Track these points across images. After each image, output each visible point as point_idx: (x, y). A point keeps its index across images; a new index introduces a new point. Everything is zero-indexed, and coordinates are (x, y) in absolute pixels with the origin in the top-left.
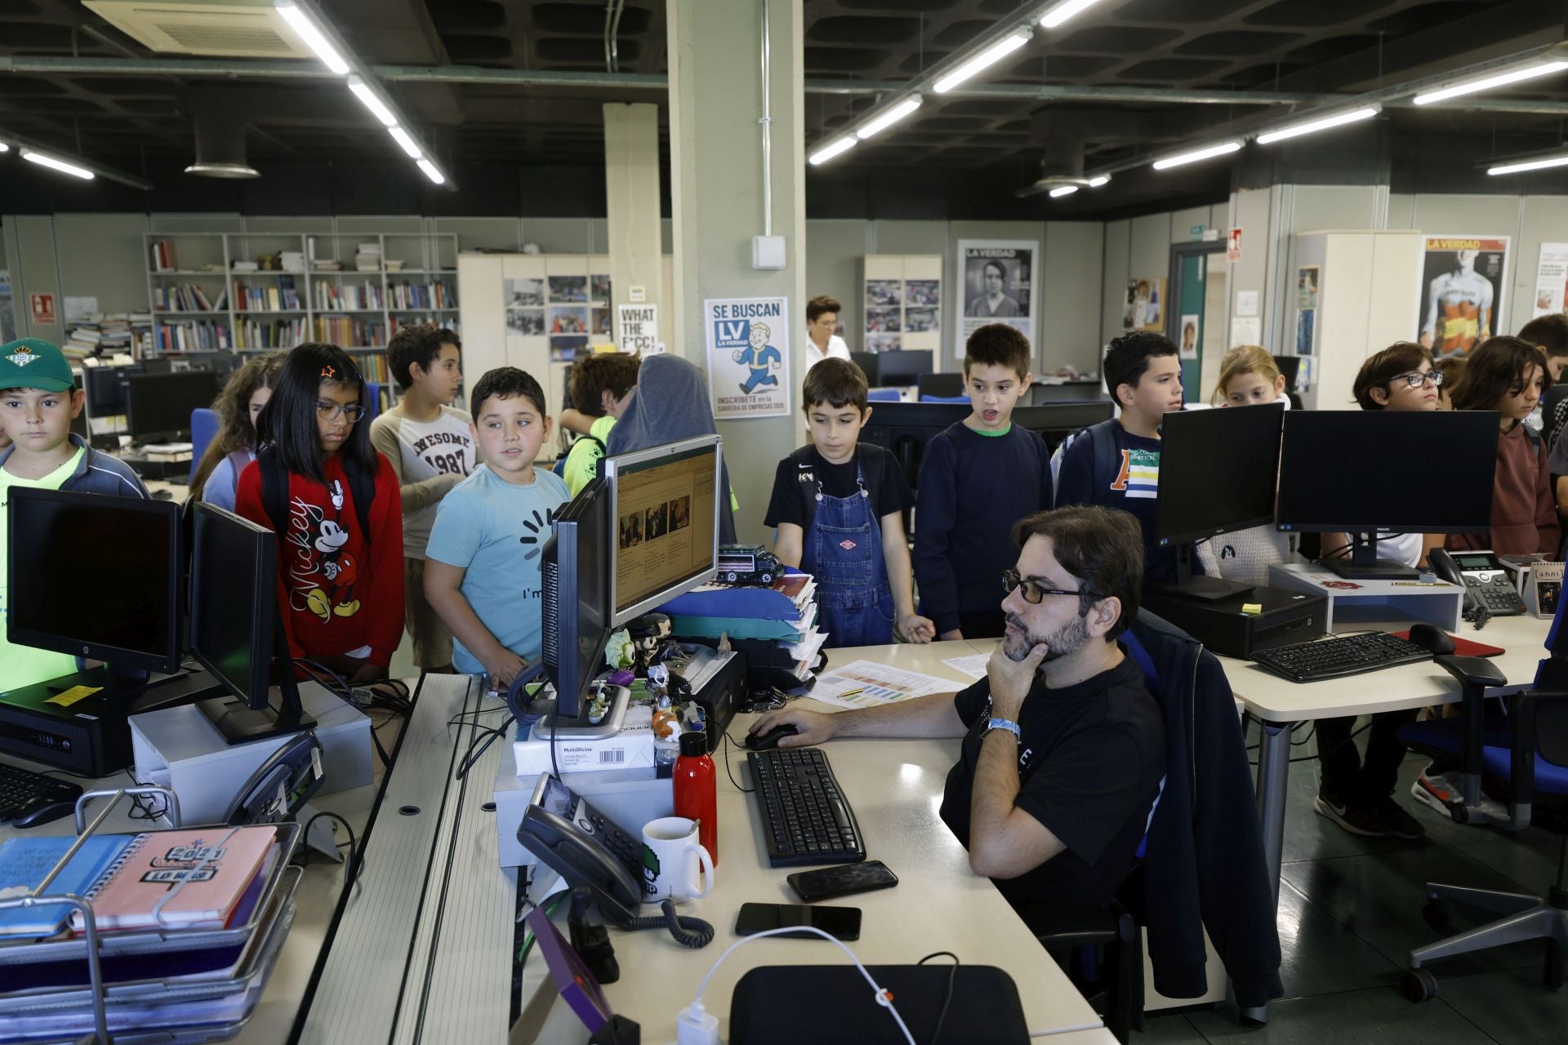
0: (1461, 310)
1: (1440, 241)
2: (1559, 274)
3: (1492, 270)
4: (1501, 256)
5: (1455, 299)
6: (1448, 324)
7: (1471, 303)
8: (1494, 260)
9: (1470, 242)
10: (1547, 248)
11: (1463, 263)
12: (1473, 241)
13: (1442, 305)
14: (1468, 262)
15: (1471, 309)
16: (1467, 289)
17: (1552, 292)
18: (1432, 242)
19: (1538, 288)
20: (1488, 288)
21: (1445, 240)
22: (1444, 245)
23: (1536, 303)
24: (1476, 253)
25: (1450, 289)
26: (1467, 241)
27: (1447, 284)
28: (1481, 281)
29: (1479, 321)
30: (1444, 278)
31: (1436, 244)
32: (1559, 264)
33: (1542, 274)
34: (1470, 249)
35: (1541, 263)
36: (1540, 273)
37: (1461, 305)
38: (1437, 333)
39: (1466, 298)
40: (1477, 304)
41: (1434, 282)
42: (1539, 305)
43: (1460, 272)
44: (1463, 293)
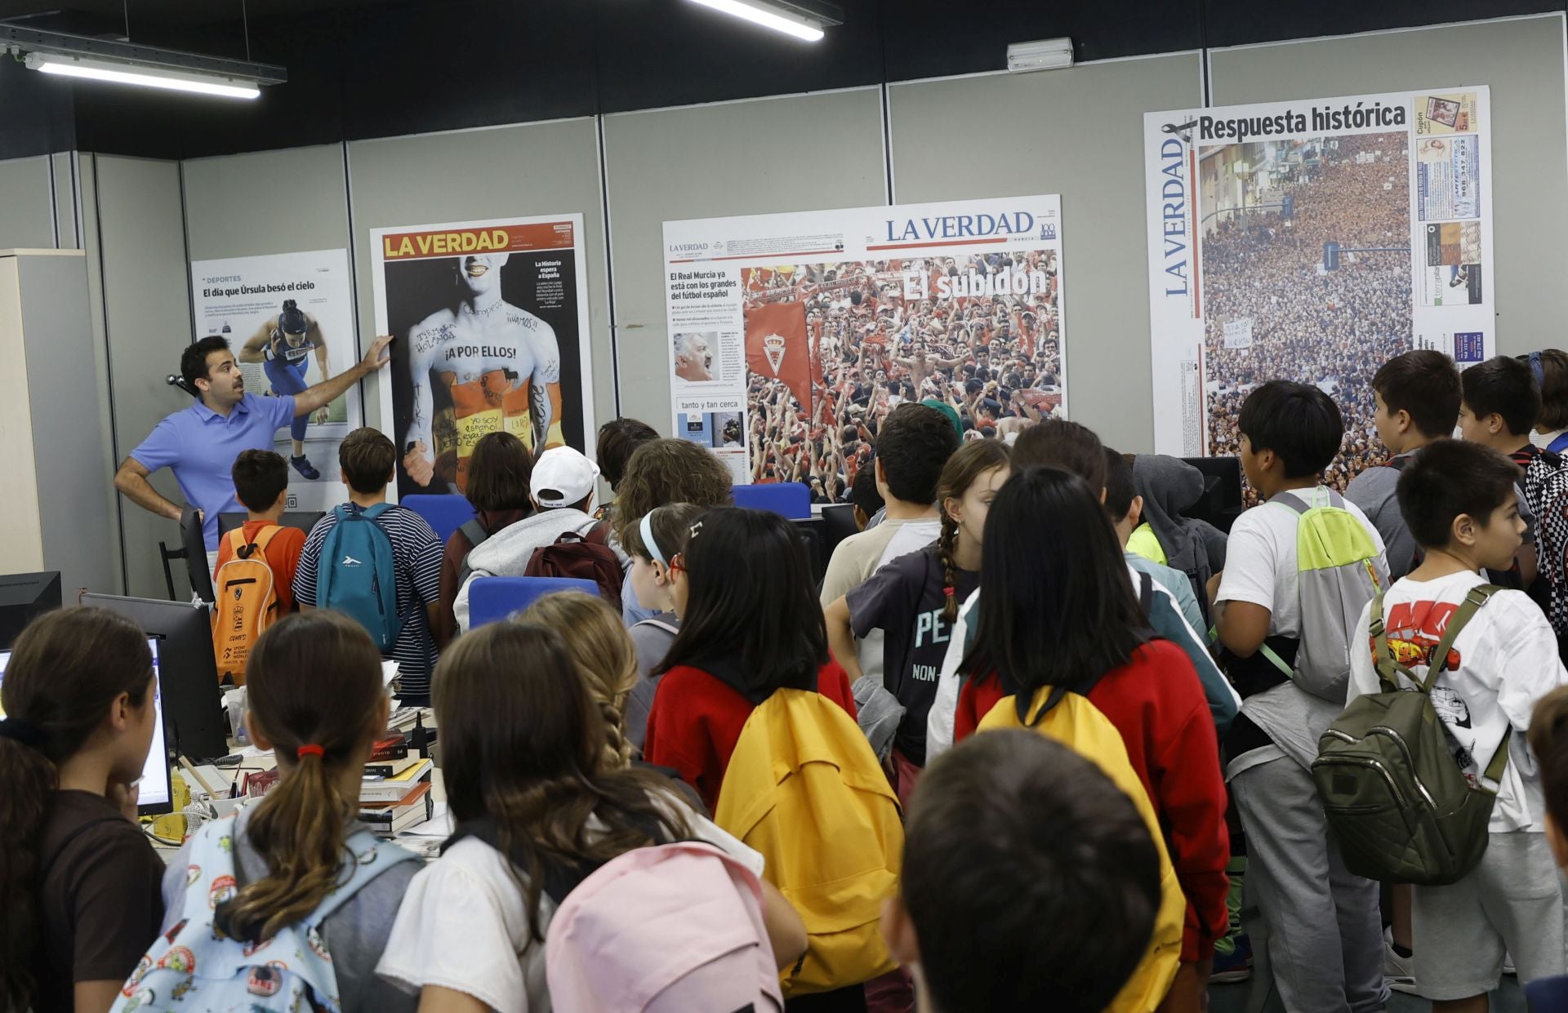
0: (488, 390)
1: (412, 237)
2: (725, 294)
3: (549, 295)
4: (568, 259)
5: (470, 367)
6: (461, 425)
7: (511, 375)
8: (548, 270)
9: (484, 235)
10: (677, 233)
11: (476, 284)
12: (490, 231)
13: (439, 381)
14: (487, 278)
15: (510, 388)
16: (495, 343)
17: (712, 336)
18: (395, 241)
19: (672, 331)
20: (543, 341)
21: (424, 235)
22: (425, 249)
23: (673, 368)
24: (503, 259)
25: (454, 344)
26: (477, 232)
27: (446, 335)
28: (526, 323)
29: (535, 416)
30: (438, 320)
31: (406, 247)
32: (716, 267)
33: (675, 297)
34: (485, 250)
35: (670, 269)
36: (669, 292)
37: (485, 379)
38: (439, 445)
39: (497, 363)
40: (523, 375)
41: (415, 332)
42: (681, 373)
43: (472, 305)
44: (486, 351)
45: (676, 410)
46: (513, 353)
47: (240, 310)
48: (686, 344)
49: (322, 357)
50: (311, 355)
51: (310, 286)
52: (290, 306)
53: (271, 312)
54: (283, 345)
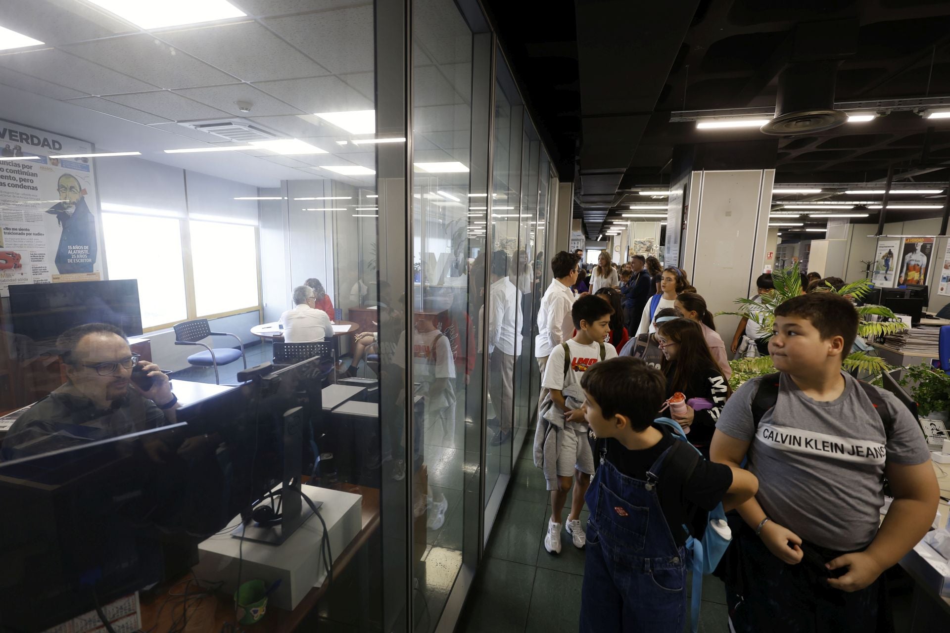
0: (915, 268)
3: (927, 251)
4: (932, 244)
5: (913, 263)
6: (909, 273)
7: (918, 265)
8: (928, 246)
11: (917, 248)
13: (908, 265)
14: (919, 248)
15: (918, 268)
16: (917, 259)
18: (907, 239)
19: (945, 259)
20: (925, 258)
22: (911, 241)
24: (922, 244)
25: (911, 259)
27: (910, 257)
28: (923, 256)
29: (920, 273)
30: (910, 254)
34: (920, 242)
35: (948, 247)
36: (947, 252)
37: (915, 265)
38: (905, 277)
39: (917, 263)
40: (920, 265)
41: (906, 256)
42: (945, 268)
43: (916, 252)
44: (916, 261)
45: (942, 275)
46: (919, 261)
47: (883, 250)
48: (947, 262)
49: (892, 259)
50: (891, 259)
51: (893, 247)
52: (890, 250)
53: (887, 251)
54: (888, 257)
